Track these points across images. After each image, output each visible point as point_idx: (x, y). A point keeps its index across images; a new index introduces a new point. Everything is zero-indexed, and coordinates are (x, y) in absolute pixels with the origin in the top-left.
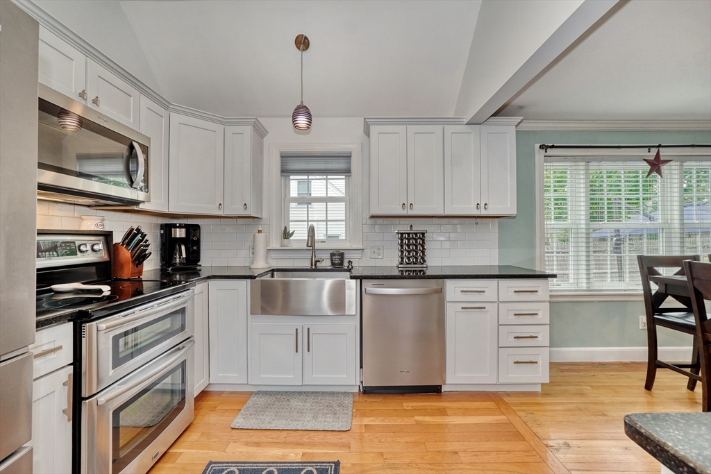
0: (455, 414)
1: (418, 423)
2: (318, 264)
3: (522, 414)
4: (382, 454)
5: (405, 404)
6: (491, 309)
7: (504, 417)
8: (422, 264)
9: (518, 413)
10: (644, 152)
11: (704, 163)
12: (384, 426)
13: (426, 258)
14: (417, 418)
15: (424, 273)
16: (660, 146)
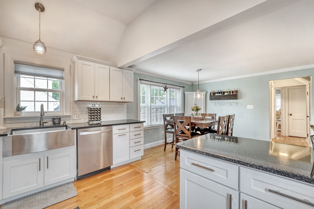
0: (118, 174)
1: (105, 182)
2: (44, 124)
3: (138, 167)
4: (96, 197)
5: (97, 178)
6: (128, 134)
7: (133, 169)
8: (99, 121)
9: (137, 167)
10: (163, 85)
11: (174, 89)
12: (92, 188)
13: (101, 118)
14: (104, 180)
15: (101, 124)
16: (166, 84)
